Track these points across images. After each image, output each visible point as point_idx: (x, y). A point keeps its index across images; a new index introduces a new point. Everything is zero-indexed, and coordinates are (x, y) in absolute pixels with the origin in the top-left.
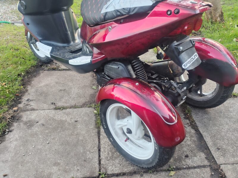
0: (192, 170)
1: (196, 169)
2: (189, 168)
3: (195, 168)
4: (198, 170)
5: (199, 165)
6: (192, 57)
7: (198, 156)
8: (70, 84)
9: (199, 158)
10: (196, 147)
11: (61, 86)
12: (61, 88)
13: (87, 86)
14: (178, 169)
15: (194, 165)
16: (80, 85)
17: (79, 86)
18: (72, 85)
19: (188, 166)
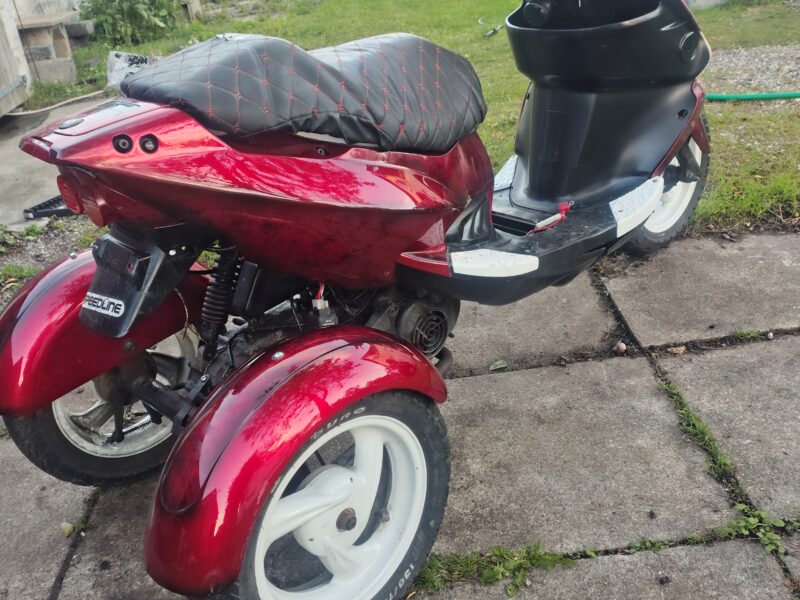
0: (55, 570)
1: (53, 580)
2: (66, 565)
3: (60, 578)
4: (50, 582)
5: (63, 589)
6: (104, 298)
7: (92, 593)
9: (85, 593)
10: (128, 592)
14: (76, 542)
15: (69, 579)
19: (73, 565)
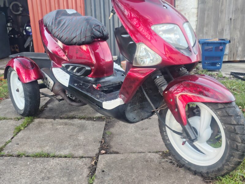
8: (138, 136)
11: (148, 133)
12: (147, 131)
13: (117, 135)
16: (125, 135)
17: (127, 134)
18: (135, 135)
